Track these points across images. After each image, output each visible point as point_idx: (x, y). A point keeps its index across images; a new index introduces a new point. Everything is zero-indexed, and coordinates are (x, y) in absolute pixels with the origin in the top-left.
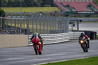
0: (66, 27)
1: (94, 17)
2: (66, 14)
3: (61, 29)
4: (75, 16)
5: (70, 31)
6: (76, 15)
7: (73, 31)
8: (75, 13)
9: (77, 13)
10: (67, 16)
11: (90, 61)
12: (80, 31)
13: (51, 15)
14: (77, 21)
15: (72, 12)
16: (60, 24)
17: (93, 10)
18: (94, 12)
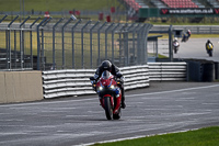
0: (139, 50)
1: (212, 22)
2: (139, 16)
3: (127, 54)
4: (164, 22)
5: (150, 60)
6: (165, 18)
7: (157, 60)
8: (162, 13)
9: (168, 13)
10: (142, 20)
11: (202, 137)
12: (176, 60)
13: (101, 18)
14: (169, 32)
15: (154, 11)
16: (123, 41)
17: (209, 6)
18: (211, 11)
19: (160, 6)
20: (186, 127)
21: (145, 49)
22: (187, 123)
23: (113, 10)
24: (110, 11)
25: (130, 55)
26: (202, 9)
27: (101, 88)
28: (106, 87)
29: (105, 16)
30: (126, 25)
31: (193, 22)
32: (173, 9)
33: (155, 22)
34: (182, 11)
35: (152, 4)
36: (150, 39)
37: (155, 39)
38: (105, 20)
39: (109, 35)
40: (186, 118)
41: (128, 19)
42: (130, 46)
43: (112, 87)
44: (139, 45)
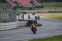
0: (14, 18)
1: (35, 10)
2: (14, 8)
4: (21, 10)
5: (17, 20)
8: (21, 7)
10: (15, 9)
13: (3, 9)
14: (23, 13)
15: (19, 7)
16: (10, 15)
17: (34, 5)
18: (35, 7)
19: (20, 5)
20: (28, 39)
21: (16, 17)
22: (28, 38)
23: (7, 7)
24: (6, 7)
25: (12, 19)
26: (32, 6)
27: (32, 27)
28: (33, 27)
29: (5, 8)
30: (11, 11)
31: (29, 10)
32: (24, 6)
33: (19, 10)
34: (27, 7)
35: (18, 5)
36: (17, 15)
37: (19, 15)
38: (5, 9)
39: (6, 14)
40: (28, 37)
41: (11, 9)
42: (12, 17)
43: (34, 27)
44: (14, 16)
